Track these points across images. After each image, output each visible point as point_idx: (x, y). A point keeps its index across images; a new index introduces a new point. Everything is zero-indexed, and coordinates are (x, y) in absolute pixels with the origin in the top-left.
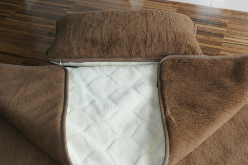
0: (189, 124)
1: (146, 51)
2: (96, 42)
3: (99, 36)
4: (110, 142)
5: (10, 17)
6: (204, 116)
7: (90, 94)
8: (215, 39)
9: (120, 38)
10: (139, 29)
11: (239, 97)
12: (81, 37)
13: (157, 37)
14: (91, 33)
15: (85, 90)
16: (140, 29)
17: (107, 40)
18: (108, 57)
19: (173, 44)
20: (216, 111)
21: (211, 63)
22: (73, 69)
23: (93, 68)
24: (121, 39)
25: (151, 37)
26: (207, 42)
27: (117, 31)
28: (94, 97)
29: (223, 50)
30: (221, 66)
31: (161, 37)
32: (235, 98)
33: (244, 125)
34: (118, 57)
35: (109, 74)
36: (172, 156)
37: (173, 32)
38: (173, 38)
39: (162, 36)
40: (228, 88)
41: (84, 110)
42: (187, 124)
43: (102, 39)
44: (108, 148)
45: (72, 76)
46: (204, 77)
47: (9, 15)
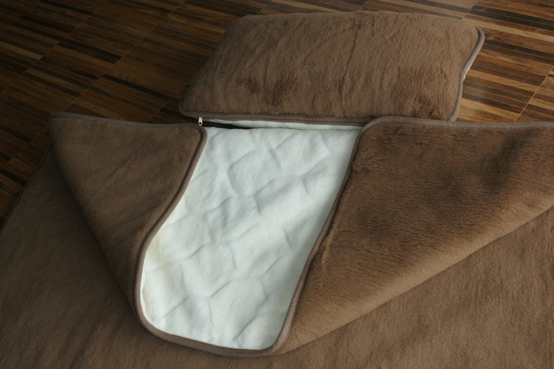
0: (352, 269)
1: (342, 105)
2: (255, 84)
3: (261, 73)
4: (221, 281)
5: (175, 13)
6: (391, 255)
7: (229, 185)
8: (534, 66)
9: (296, 79)
10: (334, 60)
11: (478, 220)
12: (233, 74)
13: (362, 80)
14: (249, 67)
15: (222, 176)
16: (336, 61)
17: (275, 81)
18: (277, 114)
19: (391, 95)
20: (420, 247)
21: (455, 140)
22: (222, 131)
23: (251, 133)
24: (299, 80)
25: (352, 78)
26: (511, 74)
27: (293, 65)
28: (231, 192)
29: (539, 97)
30: (474, 147)
31: (370, 79)
32: (469, 223)
33: (483, 277)
34: (293, 114)
35: (274, 146)
36: (295, 330)
37: (396, 69)
38: (394, 82)
39: (373, 78)
40: (466, 199)
41: (204, 217)
42: (348, 269)
43: (265, 79)
44: (213, 295)
45: (212, 147)
46: (435, 168)
47: (174, 8)
